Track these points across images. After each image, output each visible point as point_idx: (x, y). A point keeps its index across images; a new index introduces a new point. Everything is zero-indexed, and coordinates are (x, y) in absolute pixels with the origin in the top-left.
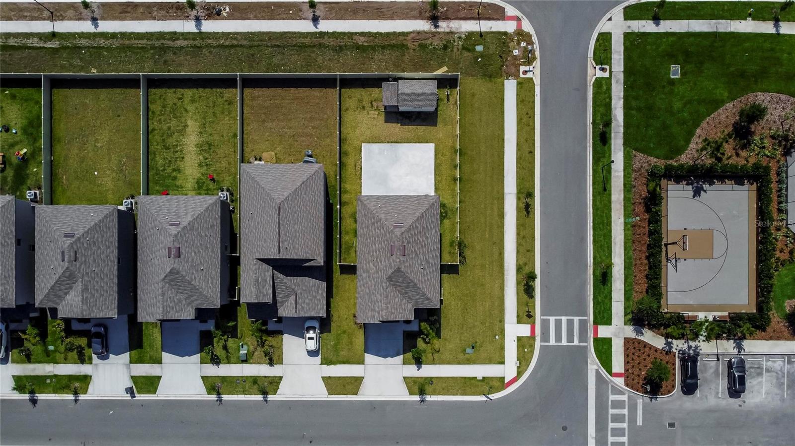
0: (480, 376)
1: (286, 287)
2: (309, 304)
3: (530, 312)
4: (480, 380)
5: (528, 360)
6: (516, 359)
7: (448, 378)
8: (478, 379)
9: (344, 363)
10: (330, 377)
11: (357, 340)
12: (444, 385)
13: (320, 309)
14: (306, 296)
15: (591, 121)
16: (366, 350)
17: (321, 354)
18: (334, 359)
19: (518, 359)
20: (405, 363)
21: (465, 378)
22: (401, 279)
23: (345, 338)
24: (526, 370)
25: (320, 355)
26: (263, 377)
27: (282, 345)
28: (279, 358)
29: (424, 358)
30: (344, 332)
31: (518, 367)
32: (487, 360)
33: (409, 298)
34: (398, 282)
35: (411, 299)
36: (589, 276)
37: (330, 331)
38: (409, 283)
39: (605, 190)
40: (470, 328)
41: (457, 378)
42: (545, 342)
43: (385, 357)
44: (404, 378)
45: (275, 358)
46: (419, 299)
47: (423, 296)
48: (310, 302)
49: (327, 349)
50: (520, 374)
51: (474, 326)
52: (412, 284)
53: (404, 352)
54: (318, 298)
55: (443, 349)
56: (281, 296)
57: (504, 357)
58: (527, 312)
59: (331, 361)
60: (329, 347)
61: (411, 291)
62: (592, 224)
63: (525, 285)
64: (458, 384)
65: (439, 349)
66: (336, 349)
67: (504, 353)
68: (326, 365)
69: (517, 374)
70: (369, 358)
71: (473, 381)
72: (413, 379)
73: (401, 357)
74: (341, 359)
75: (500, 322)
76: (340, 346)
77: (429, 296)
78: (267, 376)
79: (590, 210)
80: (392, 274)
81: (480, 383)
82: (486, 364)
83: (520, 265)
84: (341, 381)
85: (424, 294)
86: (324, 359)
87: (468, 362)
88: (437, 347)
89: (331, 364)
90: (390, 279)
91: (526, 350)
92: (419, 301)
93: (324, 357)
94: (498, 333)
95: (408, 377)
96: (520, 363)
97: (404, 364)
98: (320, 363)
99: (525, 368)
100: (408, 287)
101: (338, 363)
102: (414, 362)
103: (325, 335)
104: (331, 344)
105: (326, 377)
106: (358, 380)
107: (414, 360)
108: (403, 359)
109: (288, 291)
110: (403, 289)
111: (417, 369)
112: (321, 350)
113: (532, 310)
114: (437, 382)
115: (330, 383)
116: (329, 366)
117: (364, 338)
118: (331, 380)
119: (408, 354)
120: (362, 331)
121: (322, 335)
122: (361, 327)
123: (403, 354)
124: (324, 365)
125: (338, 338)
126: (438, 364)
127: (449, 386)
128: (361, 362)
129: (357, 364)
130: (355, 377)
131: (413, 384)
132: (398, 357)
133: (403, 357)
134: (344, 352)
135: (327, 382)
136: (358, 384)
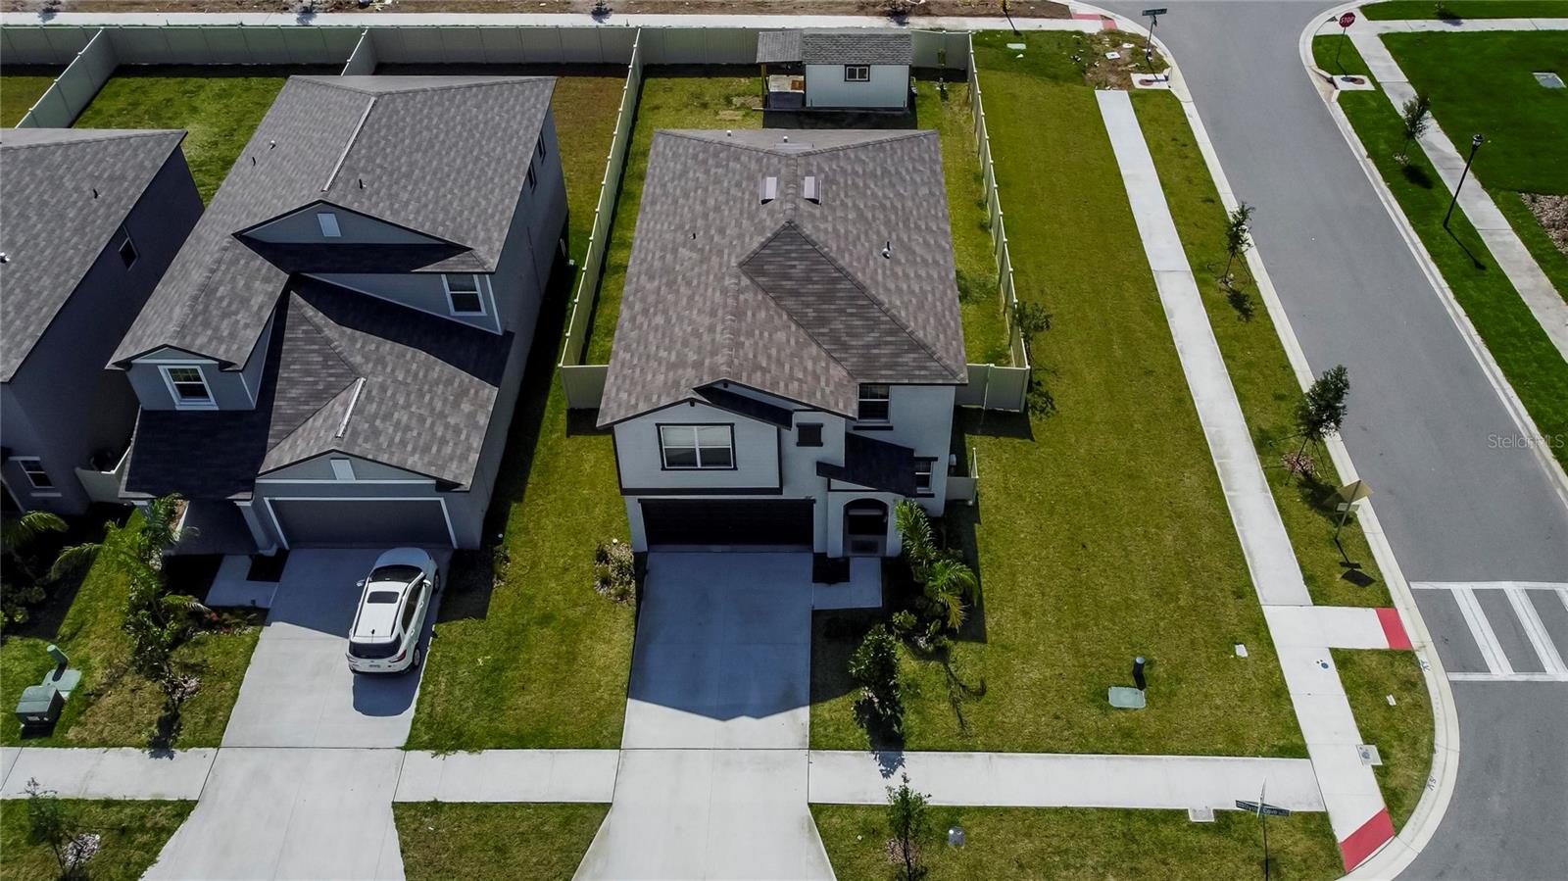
0: (1200, 807)
1: (326, 358)
2: (408, 428)
3: (1358, 566)
4: (1205, 827)
5: (1415, 742)
6: (1360, 741)
7: (1039, 812)
8: (1192, 819)
9: (521, 742)
10: (436, 806)
11: (601, 648)
12: (1024, 846)
13: (451, 459)
14: (401, 401)
15: (1364, 153)
16: (638, 686)
17: (419, 701)
18: (478, 724)
19: (1368, 737)
20: (817, 742)
21: (1128, 813)
22: (800, 266)
23: (543, 645)
24: (1423, 785)
25: (414, 705)
26: (96, 802)
27: (248, 663)
28: (208, 721)
29: (910, 720)
30: (546, 619)
31: (1381, 773)
32: (1220, 738)
33: (836, 340)
34: (790, 279)
35: (845, 347)
36: (1543, 464)
37: (481, 614)
38: (835, 281)
39: (1480, 266)
40: (1113, 611)
41: (1083, 811)
42: (1464, 669)
43: (724, 713)
44: (817, 809)
45: (190, 720)
46: (877, 346)
47: (891, 333)
48: (414, 423)
49: (452, 681)
50: (1398, 803)
51: (1128, 605)
52: (845, 285)
53: (817, 696)
54: (452, 421)
55: (1000, 683)
56: (294, 393)
57: (1296, 729)
58: (1343, 565)
59: (460, 735)
60: (463, 672)
61: (842, 311)
62: (1478, 339)
63: (1301, 485)
64: (1093, 840)
65: (983, 682)
66: (493, 685)
67: (1293, 713)
68: (428, 753)
69: (1387, 801)
70: (644, 719)
71: (1168, 831)
72: (860, 815)
73: (804, 714)
74: (508, 725)
75: (1239, 595)
76: (517, 674)
77: (921, 334)
78: (116, 796)
79: (1456, 311)
80: (764, 246)
81: (1206, 840)
82: (1218, 753)
83: (1261, 430)
84: (487, 827)
85: (897, 327)
86: (429, 727)
87: (1130, 739)
88: (968, 674)
89: (455, 748)
90: (752, 265)
91: (1391, 700)
92: (878, 356)
93: (430, 715)
94: (1239, 631)
95: (837, 808)
96: (1384, 755)
97: (814, 745)
98: (402, 741)
99: (1415, 774)
100: (827, 297)
101: (491, 745)
102: (867, 737)
103: (458, 626)
104: (475, 661)
105: (418, 803)
106: (579, 820)
107: (865, 731)
108: (812, 724)
109: (331, 375)
110: (808, 306)
111: (881, 771)
112: (421, 687)
113: (1361, 562)
114: (983, 831)
115: (429, 832)
116: (442, 756)
117: (632, 639)
118: (438, 819)
119: (833, 701)
120: (625, 612)
121: (443, 626)
122: (623, 595)
123: (810, 704)
124: (419, 752)
125: (514, 641)
126: (981, 747)
127: (1050, 850)
128: (605, 736)
129: (584, 745)
130: (563, 806)
131: (860, 838)
132: (788, 713)
133: (812, 716)
134: (528, 698)
135: (415, 830)
136: (575, 839)
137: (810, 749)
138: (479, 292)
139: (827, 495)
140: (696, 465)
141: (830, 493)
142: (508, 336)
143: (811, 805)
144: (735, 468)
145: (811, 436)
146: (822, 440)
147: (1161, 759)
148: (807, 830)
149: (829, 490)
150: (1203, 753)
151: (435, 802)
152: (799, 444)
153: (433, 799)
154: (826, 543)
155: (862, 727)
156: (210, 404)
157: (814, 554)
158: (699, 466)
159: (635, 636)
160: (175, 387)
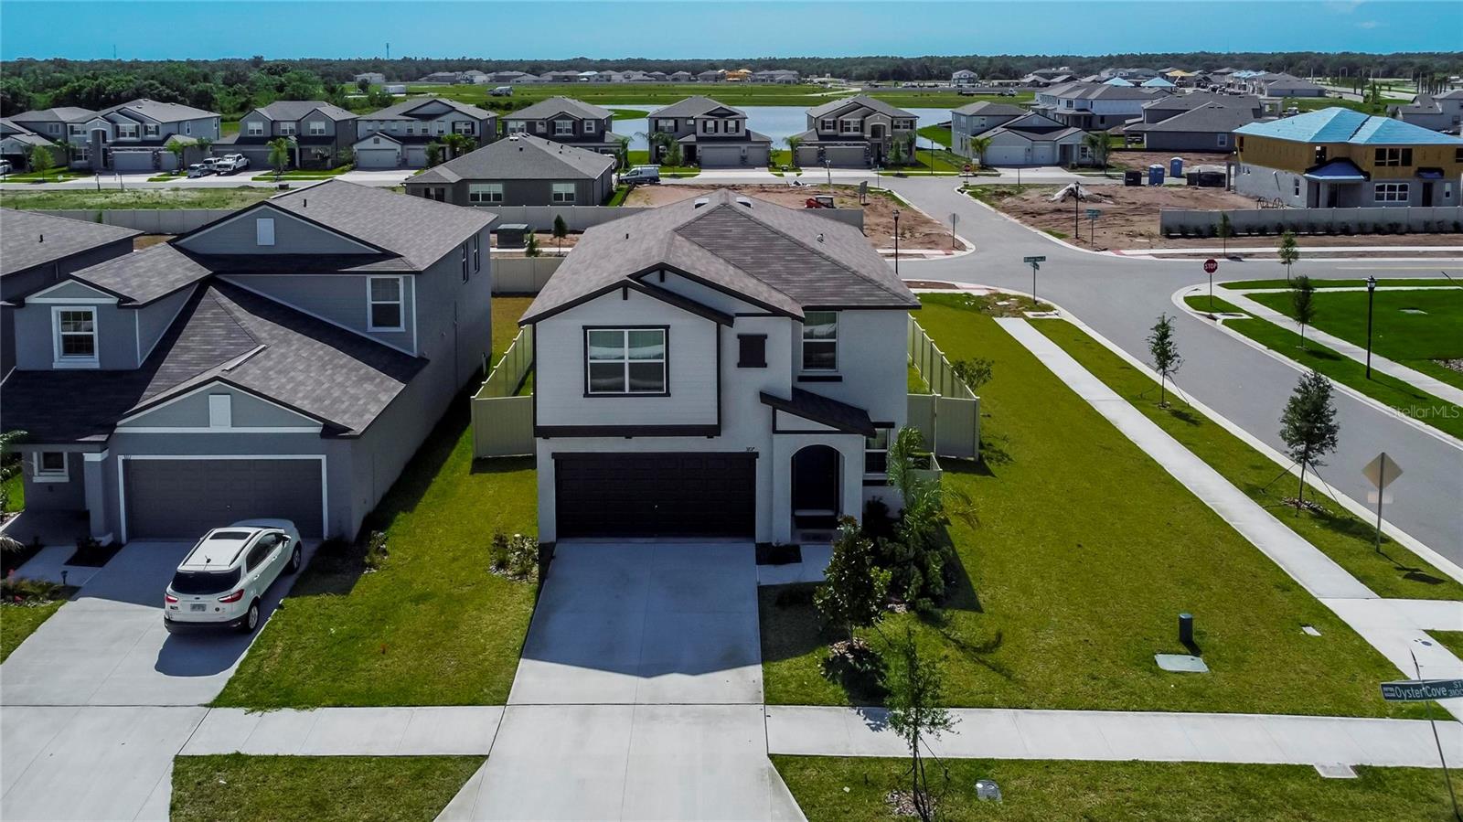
0: (1331, 763)
2: (302, 384)
3: (1416, 570)
8: (1325, 775)
11: (490, 617)
12: (1091, 800)
13: (345, 412)
14: (300, 368)
15: (1263, 347)
16: (535, 645)
17: (246, 662)
18: (316, 684)
20: (774, 696)
22: (736, 230)
23: (416, 617)
25: (236, 665)
27: (33, 630)
30: (423, 598)
32: (1323, 701)
33: (776, 277)
34: (726, 238)
35: (786, 281)
37: (343, 592)
38: (770, 239)
43: (648, 671)
44: (781, 761)
47: (833, 272)
48: (310, 382)
49: (292, 646)
53: (770, 655)
54: (351, 391)
58: (1398, 568)
59: (289, 694)
60: (308, 639)
63: (1314, 517)
64: (1190, 794)
66: (344, 650)
68: (241, 710)
70: (540, 676)
71: (1295, 786)
73: (755, 671)
74: (356, 685)
75: (1284, 588)
76: (377, 641)
77: (866, 273)
79: (1413, 422)
80: (699, 218)
81: (1355, 796)
82: (1328, 714)
83: (1248, 485)
84: (304, 781)
85: (839, 268)
86: (250, 686)
89: (279, 706)
90: (689, 230)
92: (822, 288)
93: (254, 675)
94: (1301, 616)
95: (810, 759)
97: (772, 701)
98: (210, 699)
100: (764, 249)
101: (330, 703)
102: (843, 692)
103: (311, 601)
104: (326, 630)
105: (213, 756)
106: (438, 773)
107: (840, 687)
108: (766, 682)
109: (231, 344)
110: (746, 255)
111: (869, 725)
112: (250, 650)
113: (1420, 568)
114: (1027, 783)
115: (218, 786)
116: (259, 713)
117: (532, 609)
118: (237, 772)
119: (794, 660)
120: (526, 588)
121: (294, 600)
122: (523, 574)
123: (763, 662)
124: (231, 709)
125: (380, 617)
126: (1000, 704)
127: (1129, 804)
128: (486, 694)
129: (456, 702)
130: (417, 759)
131: (847, 789)
132: (734, 671)
133: (765, 673)
134: (389, 661)
135: (199, 784)
136: (430, 793)
137: (766, 703)
138: (401, 302)
139: (772, 440)
140: (623, 389)
141: (775, 436)
142: (422, 361)
143: (772, 757)
144: (668, 394)
145: (753, 352)
146: (766, 361)
147: (1253, 718)
148: (769, 782)
149: (775, 431)
150: (1305, 712)
151: (237, 756)
152: (740, 365)
153: (234, 752)
154: (770, 528)
155: (835, 683)
156: (91, 362)
157: (757, 545)
158: (627, 391)
159: (535, 608)
160: (61, 337)
